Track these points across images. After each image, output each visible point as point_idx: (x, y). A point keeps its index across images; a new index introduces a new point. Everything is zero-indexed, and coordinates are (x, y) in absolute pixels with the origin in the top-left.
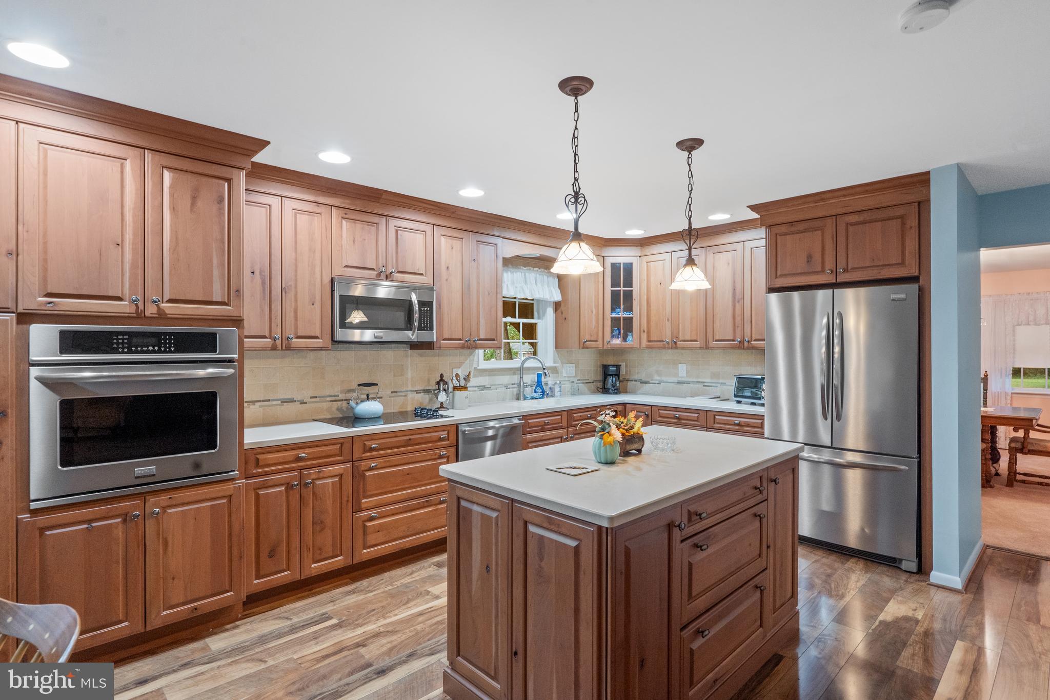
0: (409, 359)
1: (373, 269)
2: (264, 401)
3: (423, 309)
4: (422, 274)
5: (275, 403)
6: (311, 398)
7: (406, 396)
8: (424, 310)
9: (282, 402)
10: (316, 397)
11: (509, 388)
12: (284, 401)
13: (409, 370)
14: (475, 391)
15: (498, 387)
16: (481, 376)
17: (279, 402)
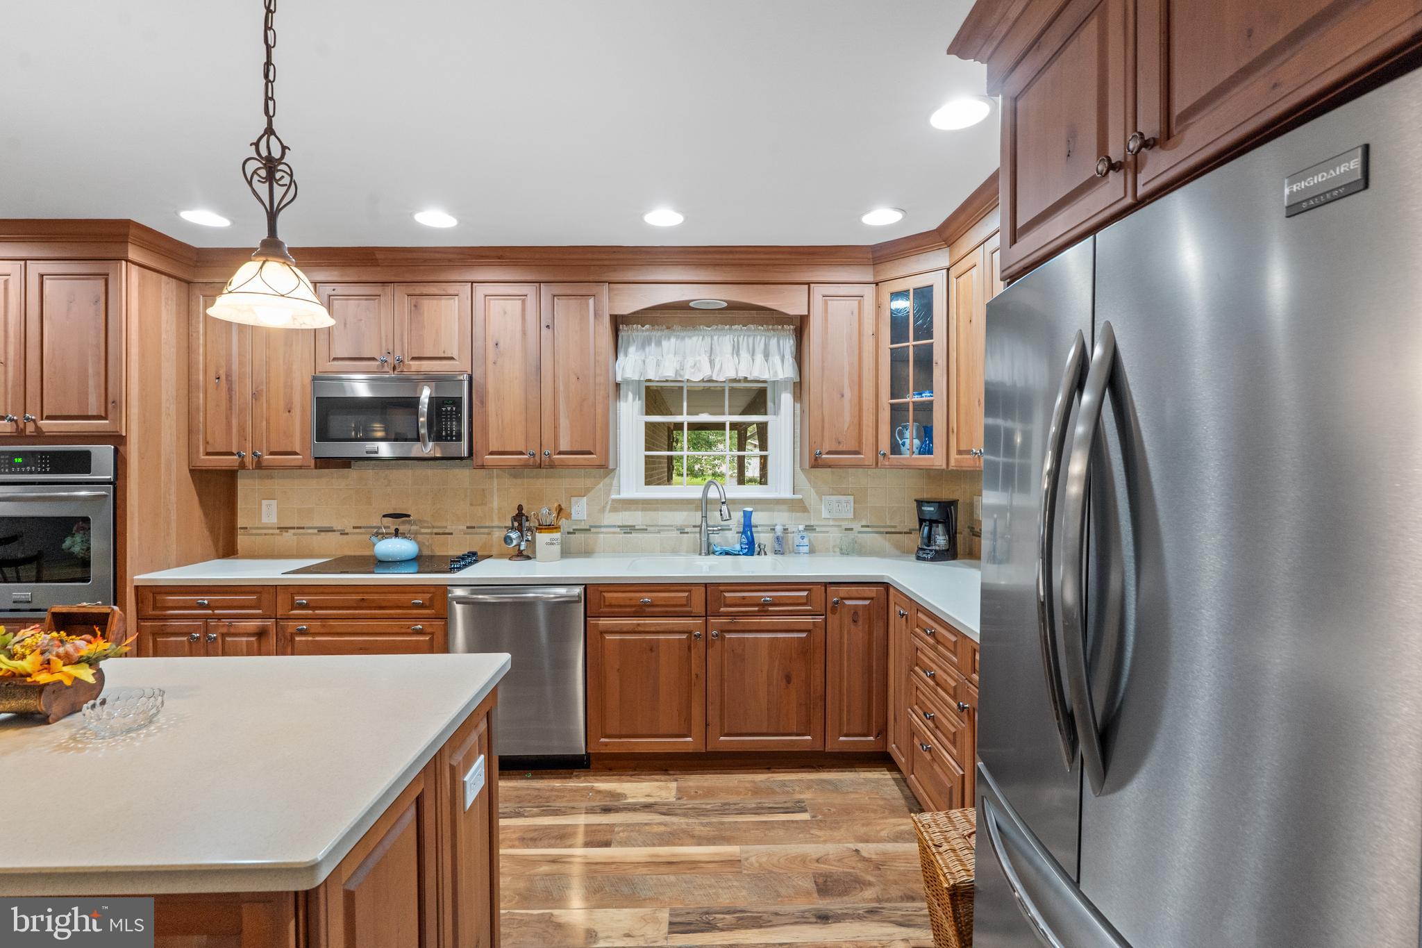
0: (495, 480)
1: (373, 359)
2: (298, 528)
3: (444, 409)
4: (452, 358)
5: (310, 531)
6: (354, 528)
7: (489, 534)
8: (446, 411)
9: (319, 531)
10: (360, 528)
11: (687, 533)
12: (322, 530)
13: (495, 497)
14: (614, 533)
15: (663, 530)
16: (626, 510)
17: (316, 531)
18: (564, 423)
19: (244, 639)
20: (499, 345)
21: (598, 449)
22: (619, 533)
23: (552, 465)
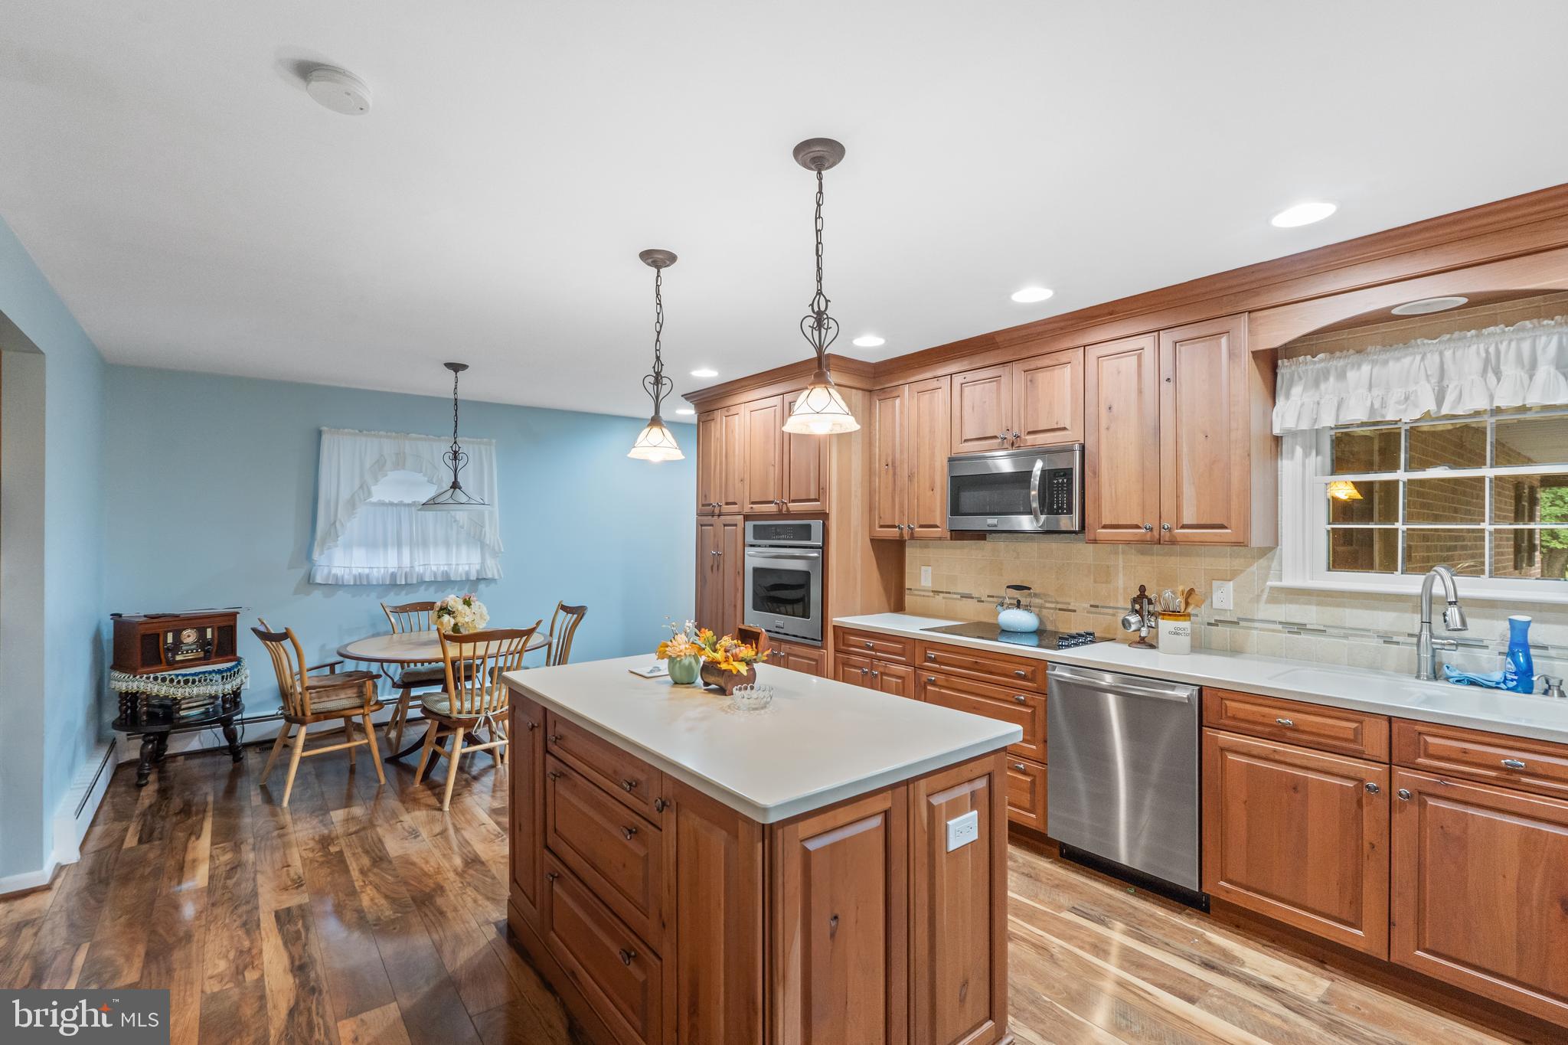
0: (1121, 556)
1: (995, 437)
2: (946, 593)
3: (1055, 482)
4: (1064, 429)
5: (955, 596)
6: (988, 596)
7: (1114, 615)
8: (1058, 483)
9: (962, 597)
10: (993, 597)
11: (1398, 643)
12: (965, 596)
13: (1121, 575)
14: (1273, 631)
15: (1351, 635)
16: (1291, 602)
17: (959, 597)
18: (1188, 491)
19: (894, 680)
20: (1114, 409)
21: (1233, 522)
22: (1280, 632)
23: (1173, 542)
